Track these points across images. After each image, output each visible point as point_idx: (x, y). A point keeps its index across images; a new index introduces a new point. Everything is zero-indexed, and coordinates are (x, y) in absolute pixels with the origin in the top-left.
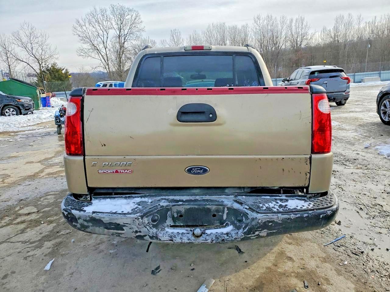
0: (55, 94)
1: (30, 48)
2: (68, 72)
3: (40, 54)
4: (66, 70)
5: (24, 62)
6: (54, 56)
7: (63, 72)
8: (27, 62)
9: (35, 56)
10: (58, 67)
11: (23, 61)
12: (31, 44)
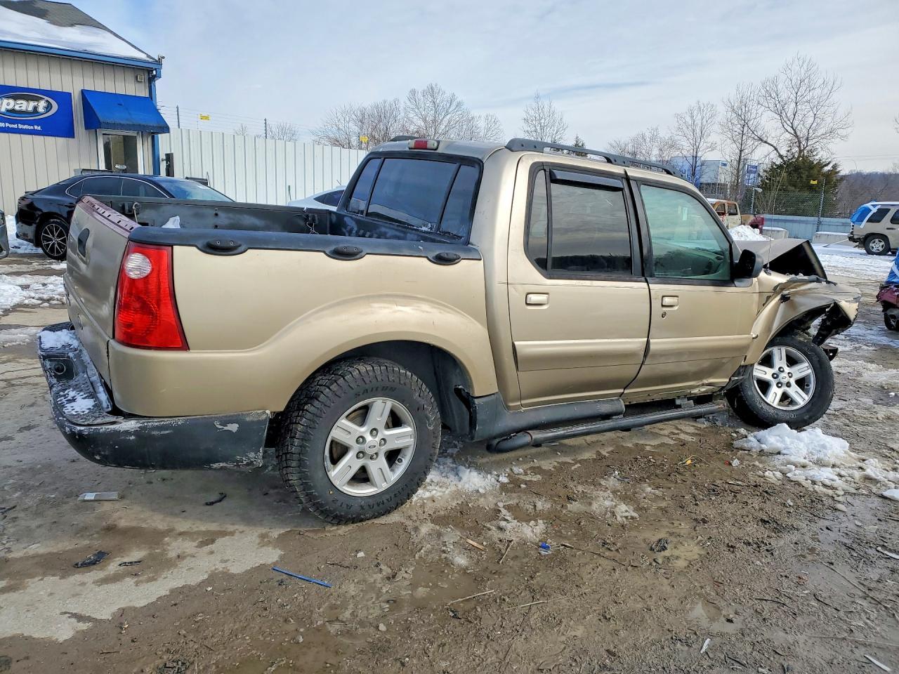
0: (763, 219)
1: (790, 114)
2: (839, 172)
3: (808, 126)
4: (835, 167)
5: (769, 144)
6: (840, 131)
7: (826, 169)
8: (775, 145)
9: (795, 133)
10: (817, 157)
11: (766, 142)
12: (796, 104)
